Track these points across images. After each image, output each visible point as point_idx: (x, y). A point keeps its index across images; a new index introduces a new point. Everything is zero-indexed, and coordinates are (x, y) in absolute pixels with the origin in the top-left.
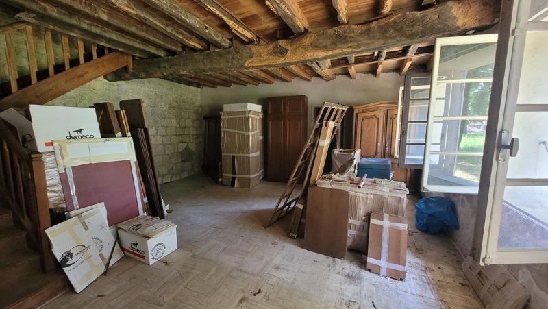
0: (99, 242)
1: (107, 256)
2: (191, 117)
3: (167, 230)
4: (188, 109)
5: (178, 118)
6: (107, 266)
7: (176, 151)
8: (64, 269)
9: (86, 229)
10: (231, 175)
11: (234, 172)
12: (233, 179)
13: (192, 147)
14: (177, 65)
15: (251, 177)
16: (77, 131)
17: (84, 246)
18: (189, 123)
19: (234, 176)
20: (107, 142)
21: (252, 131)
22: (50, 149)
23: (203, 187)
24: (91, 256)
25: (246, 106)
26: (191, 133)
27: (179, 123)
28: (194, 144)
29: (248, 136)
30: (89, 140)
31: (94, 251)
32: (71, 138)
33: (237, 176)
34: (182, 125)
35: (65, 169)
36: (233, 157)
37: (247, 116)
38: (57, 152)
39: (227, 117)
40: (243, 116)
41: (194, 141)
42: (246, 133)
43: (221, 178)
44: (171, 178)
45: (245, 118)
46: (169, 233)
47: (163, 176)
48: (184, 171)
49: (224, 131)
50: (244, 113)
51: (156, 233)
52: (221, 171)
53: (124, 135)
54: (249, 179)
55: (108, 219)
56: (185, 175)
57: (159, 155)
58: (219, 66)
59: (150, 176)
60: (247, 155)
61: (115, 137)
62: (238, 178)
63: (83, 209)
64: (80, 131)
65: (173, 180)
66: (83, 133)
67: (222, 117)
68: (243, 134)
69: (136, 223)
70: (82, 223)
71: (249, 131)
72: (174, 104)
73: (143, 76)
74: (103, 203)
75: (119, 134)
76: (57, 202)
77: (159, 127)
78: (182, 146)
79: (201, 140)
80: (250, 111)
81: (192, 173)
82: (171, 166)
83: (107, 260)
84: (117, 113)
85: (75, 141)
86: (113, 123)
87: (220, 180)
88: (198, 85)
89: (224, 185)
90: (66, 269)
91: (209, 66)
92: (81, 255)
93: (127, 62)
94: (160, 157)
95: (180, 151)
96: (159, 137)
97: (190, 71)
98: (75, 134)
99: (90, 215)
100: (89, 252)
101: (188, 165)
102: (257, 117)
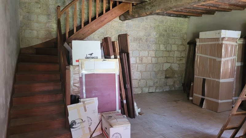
0: (90, 120)
1: (93, 130)
2: (177, 43)
3: (123, 125)
4: (174, 36)
5: (166, 43)
6: (91, 136)
7: (161, 69)
8: (71, 129)
9: (86, 111)
10: (201, 96)
11: (203, 94)
12: (202, 100)
13: (175, 67)
14: (155, 6)
15: (220, 101)
16: (90, 54)
17: (82, 120)
18: (174, 47)
19: (203, 97)
20: (104, 61)
21: (225, 57)
22: (77, 64)
23: (175, 101)
24: (85, 127)
25: (220, 33)
26: (175, 55)
27: (166, 48)
28: (177, 65)
29: (220, 62)
30: (95, 60)
31: (86, 124)
32: (87, 58)
33: (206, 98)
34: (168, 49)
35: (82, 75)
36: (204, 80)
37: (220, 42)
38: (80, 66)
39: (201, 44)
40: (217, 43)
41: (178, 62)
42: (218, 59)
43: (192, 97)
44: (156, 89)
45: (218, 44)
46: (125, 128)
47: (150, 87)
48: (167, 85)
49: (198, 56)
50: (218, 39)
51: (116, 125)
52: (193, 91)
53: (116, 58)
54: (218, 103)
55: (98, 108)
56: (167, 89)
57: (148, 71)
58: (181, 3)
59: (128, 86)
60: (217, 80)
61: (110, 58)
62: (207, 100)
63: (87, 99)
64: (91, 54)
65: (157, 91)
66: (93, 56)
67: (198, 44)
68: (215, 60)
69: (110, 115)
70: (84, 107)
71: (221, 57)
72: (164, 33)
73: (137, 16)
74: (97, 98)
75: (113, 57)
76: (77, 93)
77: (150, 51)
78: (166, 66)
79: (184, 61)
80: (224, 38)
81: (173, 89)
82: (156, 80)
83: (92, 132)
84: (113, 43)
85: (88, 60)
86: (110, 49)
87: (191, 98)
88: (185, 16)
89: (193, 103)
90: (72, 130)
91: (174, 4)
92: (80, 124)
93: (129, 8)
94: (149, 73)
95: (165, 69)
96: (149, 58)
97: (162, 9)
98: (89, 56)
99: (89, 103)
100: (84, 124)
101: (170, 82)
102: (234, 43)
